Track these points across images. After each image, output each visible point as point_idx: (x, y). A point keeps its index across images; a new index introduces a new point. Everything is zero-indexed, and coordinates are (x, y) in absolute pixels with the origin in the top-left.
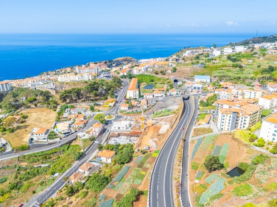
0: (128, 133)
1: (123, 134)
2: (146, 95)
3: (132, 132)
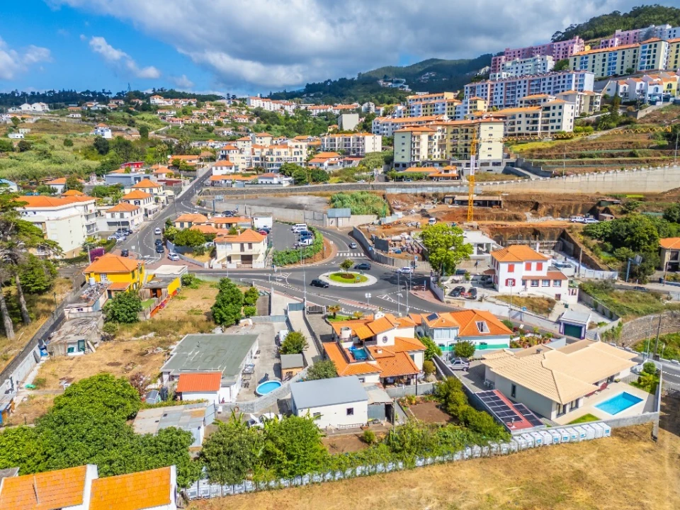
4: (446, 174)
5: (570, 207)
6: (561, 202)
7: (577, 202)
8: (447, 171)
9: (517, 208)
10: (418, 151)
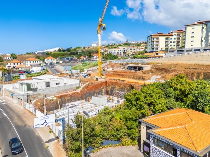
0: (79, 91)
1: (67, 98)
2: (14, 64)
3: (87, 87)
4: (157, 56)
5: (193, 74)
6: (189, 70)
7: (200, 71)
8: (157, 54)
9: (160, 73)
10: (158, 45)
